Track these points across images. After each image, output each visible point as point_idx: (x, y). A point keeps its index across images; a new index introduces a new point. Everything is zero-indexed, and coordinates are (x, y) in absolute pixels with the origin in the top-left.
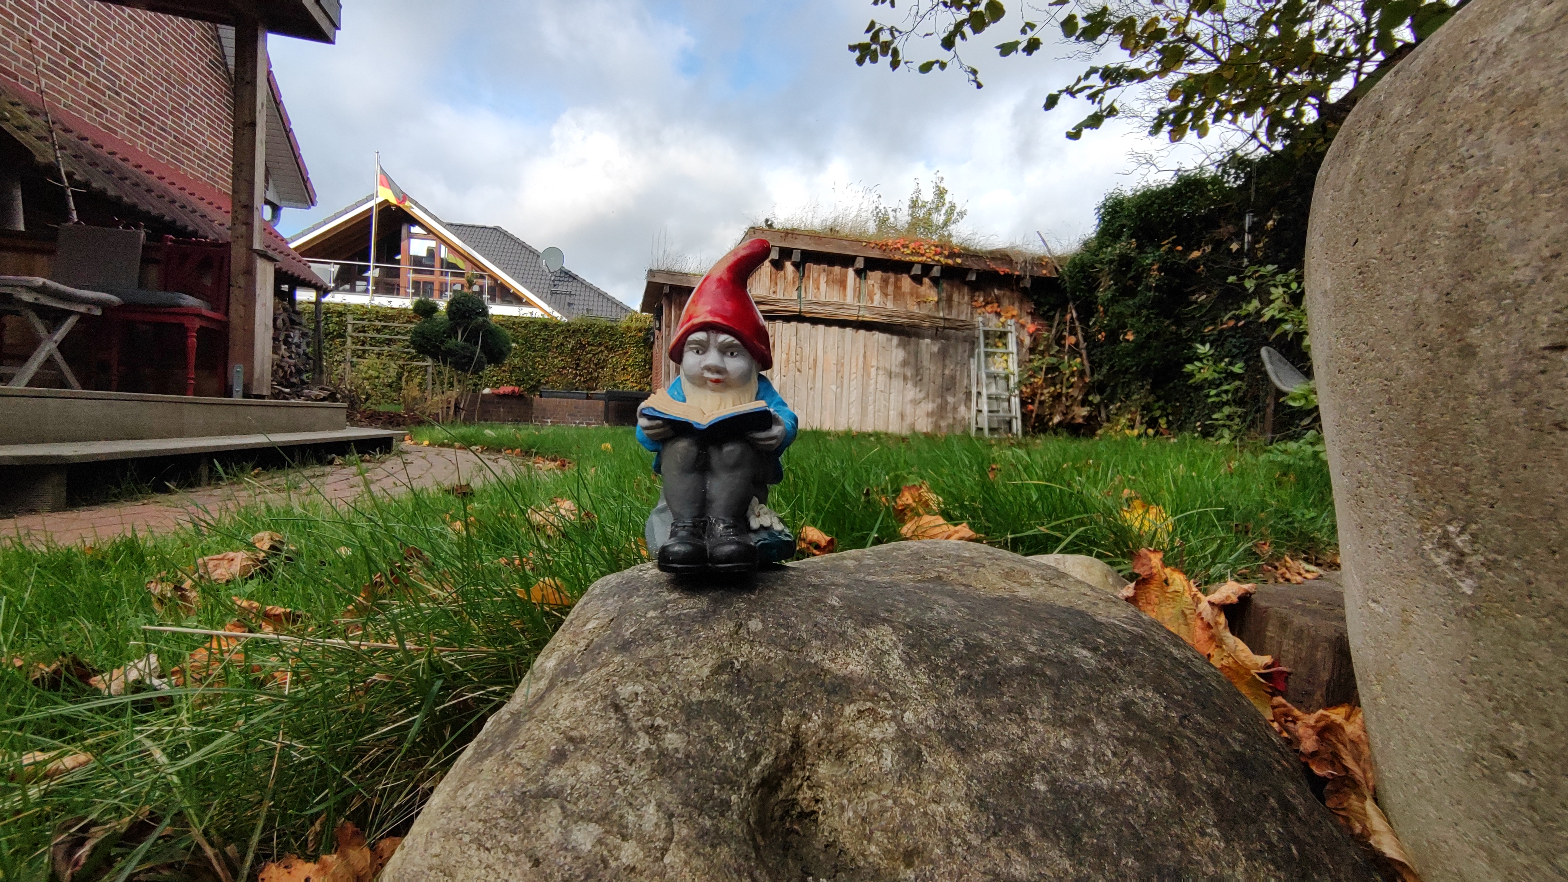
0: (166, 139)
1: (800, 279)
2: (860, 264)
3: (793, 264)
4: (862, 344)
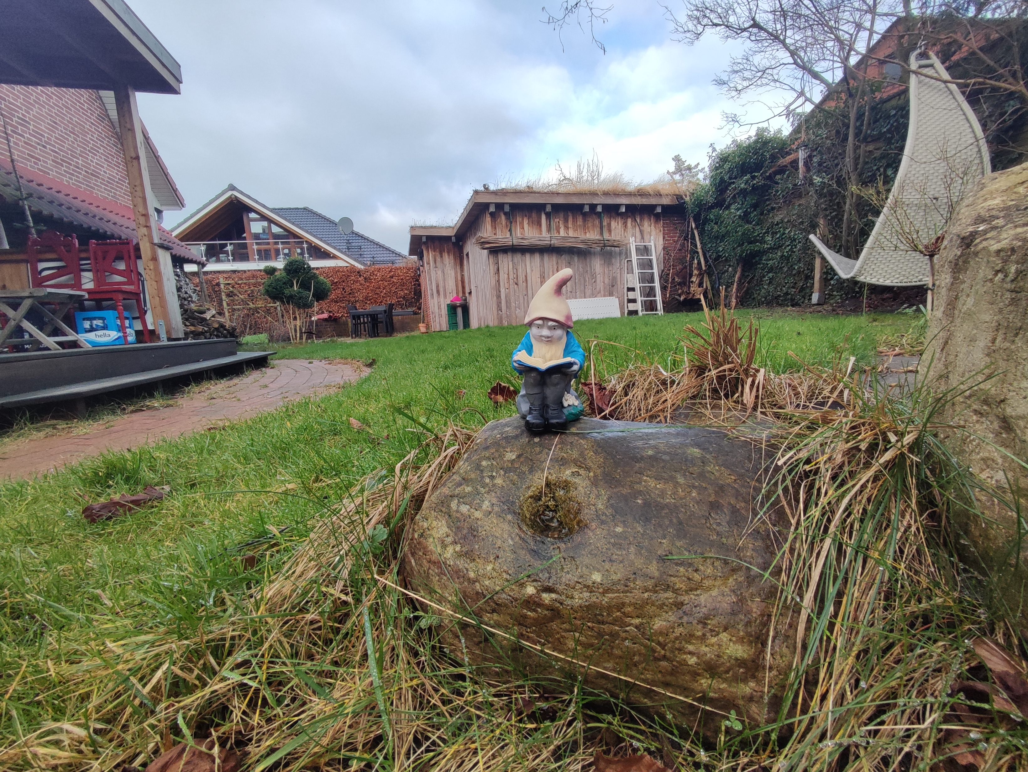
0: (80, 173)
1: (511, 223)
2: (548, 209)
3: (505, 214)
4: (555, 263)
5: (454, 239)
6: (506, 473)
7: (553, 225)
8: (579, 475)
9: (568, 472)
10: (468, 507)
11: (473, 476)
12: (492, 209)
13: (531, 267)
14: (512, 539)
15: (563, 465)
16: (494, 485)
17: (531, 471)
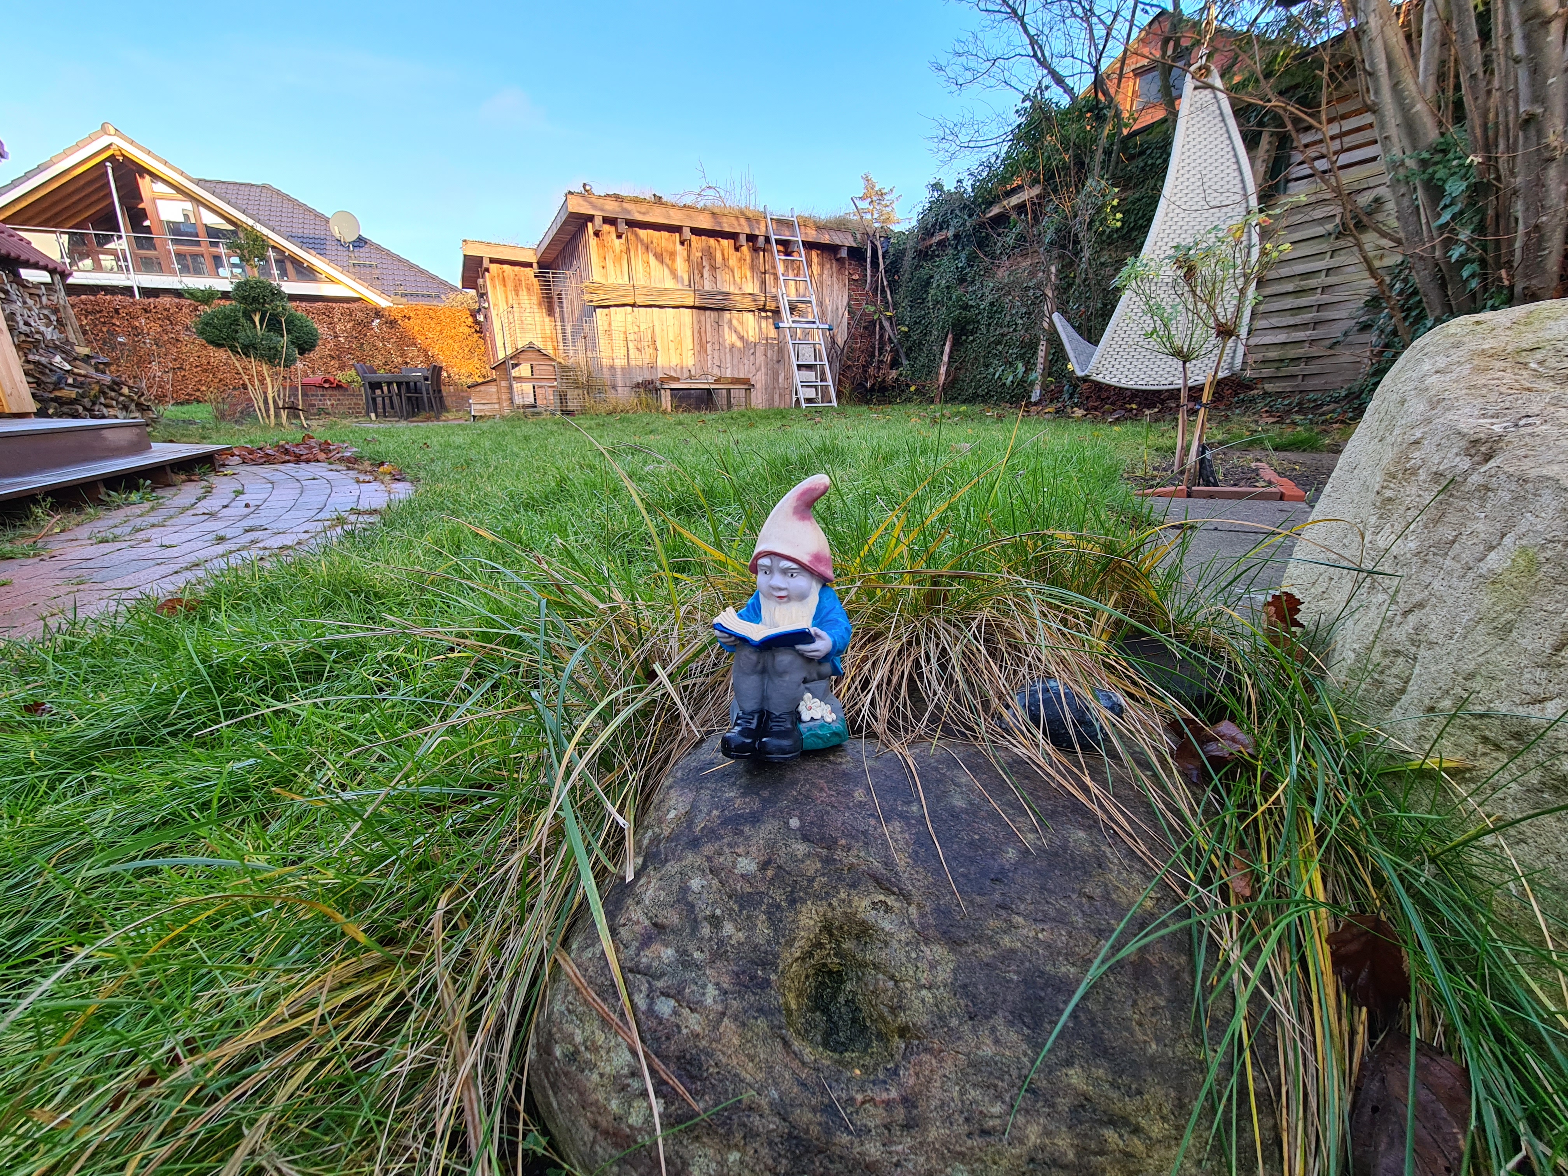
2: (686, 235)
3: (620, 236)
6: (742, 907)
7: (693, 261)
8: (888, 909)
9: (866, 902)
10: (672, 1002)
11: (672, 918)
12: (598, 226)
14: (776, 1084)
15: (853, 886)
16: (721, 943)
17: (792, 902)
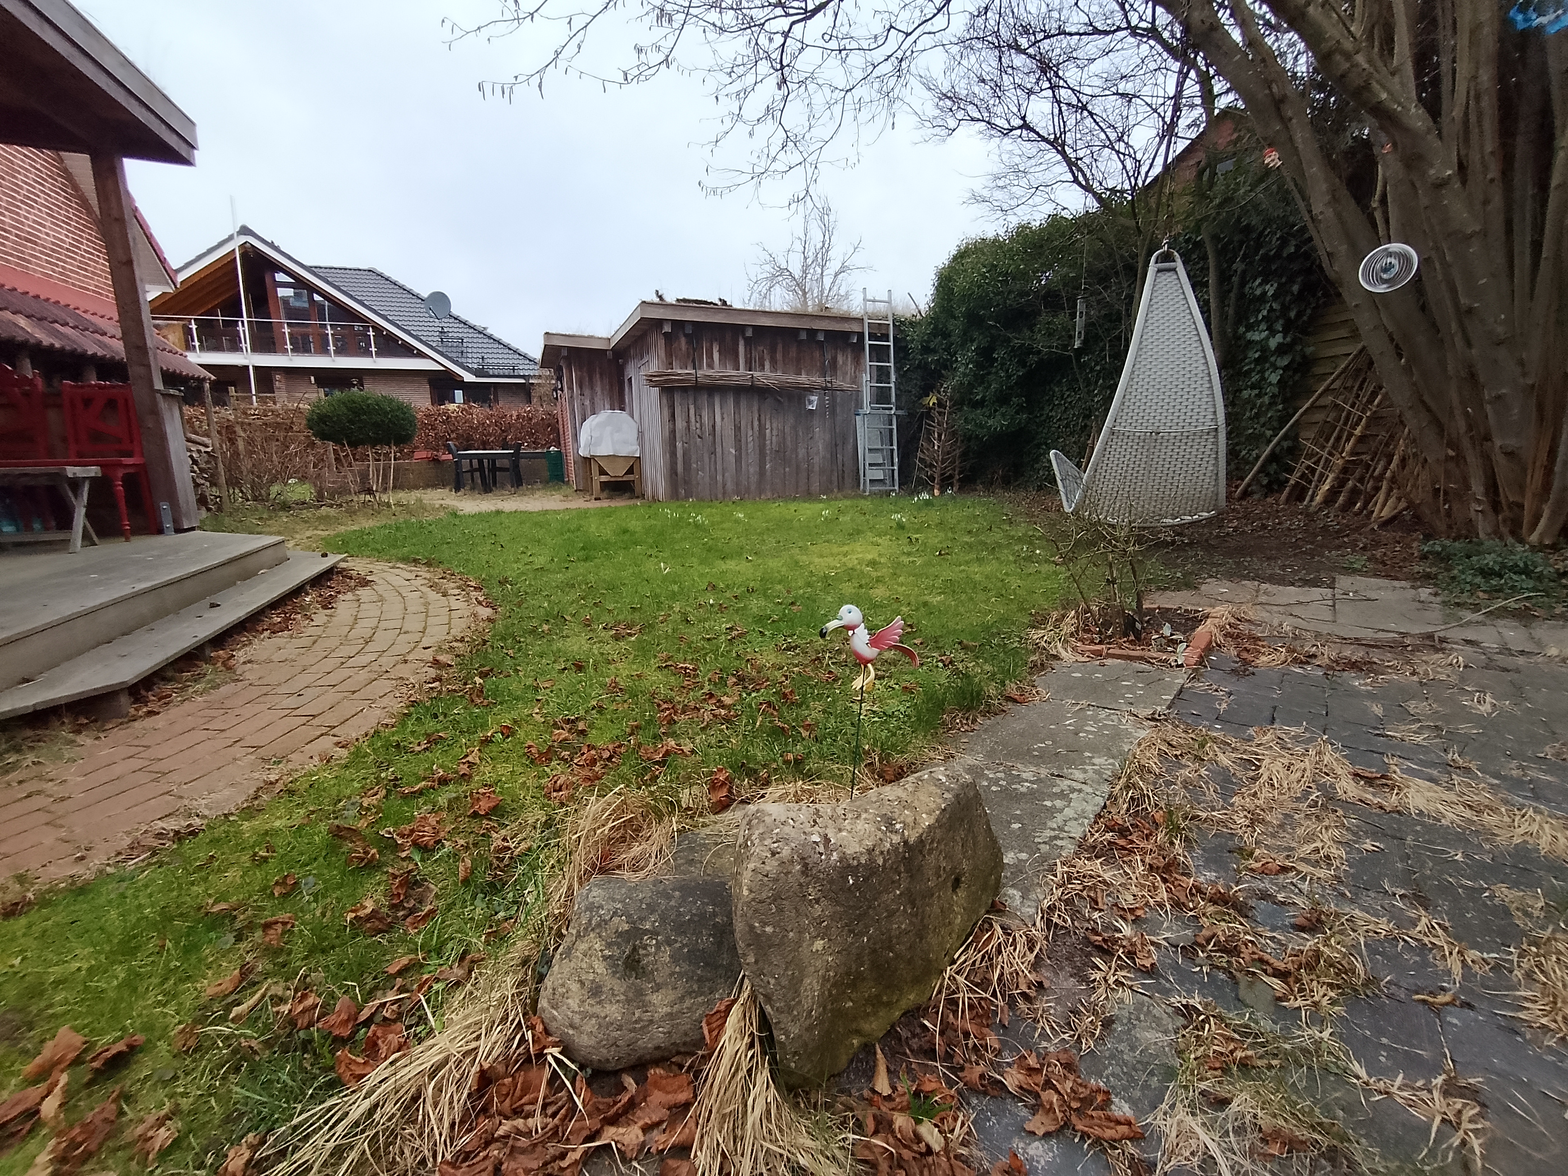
1: (694, 350)
2: (749, 333)
3: (686, 335)
4: (755, 408)
5: (610, 355)
7: (755, 355)
12: (667, 328)
13: (722, 414)
